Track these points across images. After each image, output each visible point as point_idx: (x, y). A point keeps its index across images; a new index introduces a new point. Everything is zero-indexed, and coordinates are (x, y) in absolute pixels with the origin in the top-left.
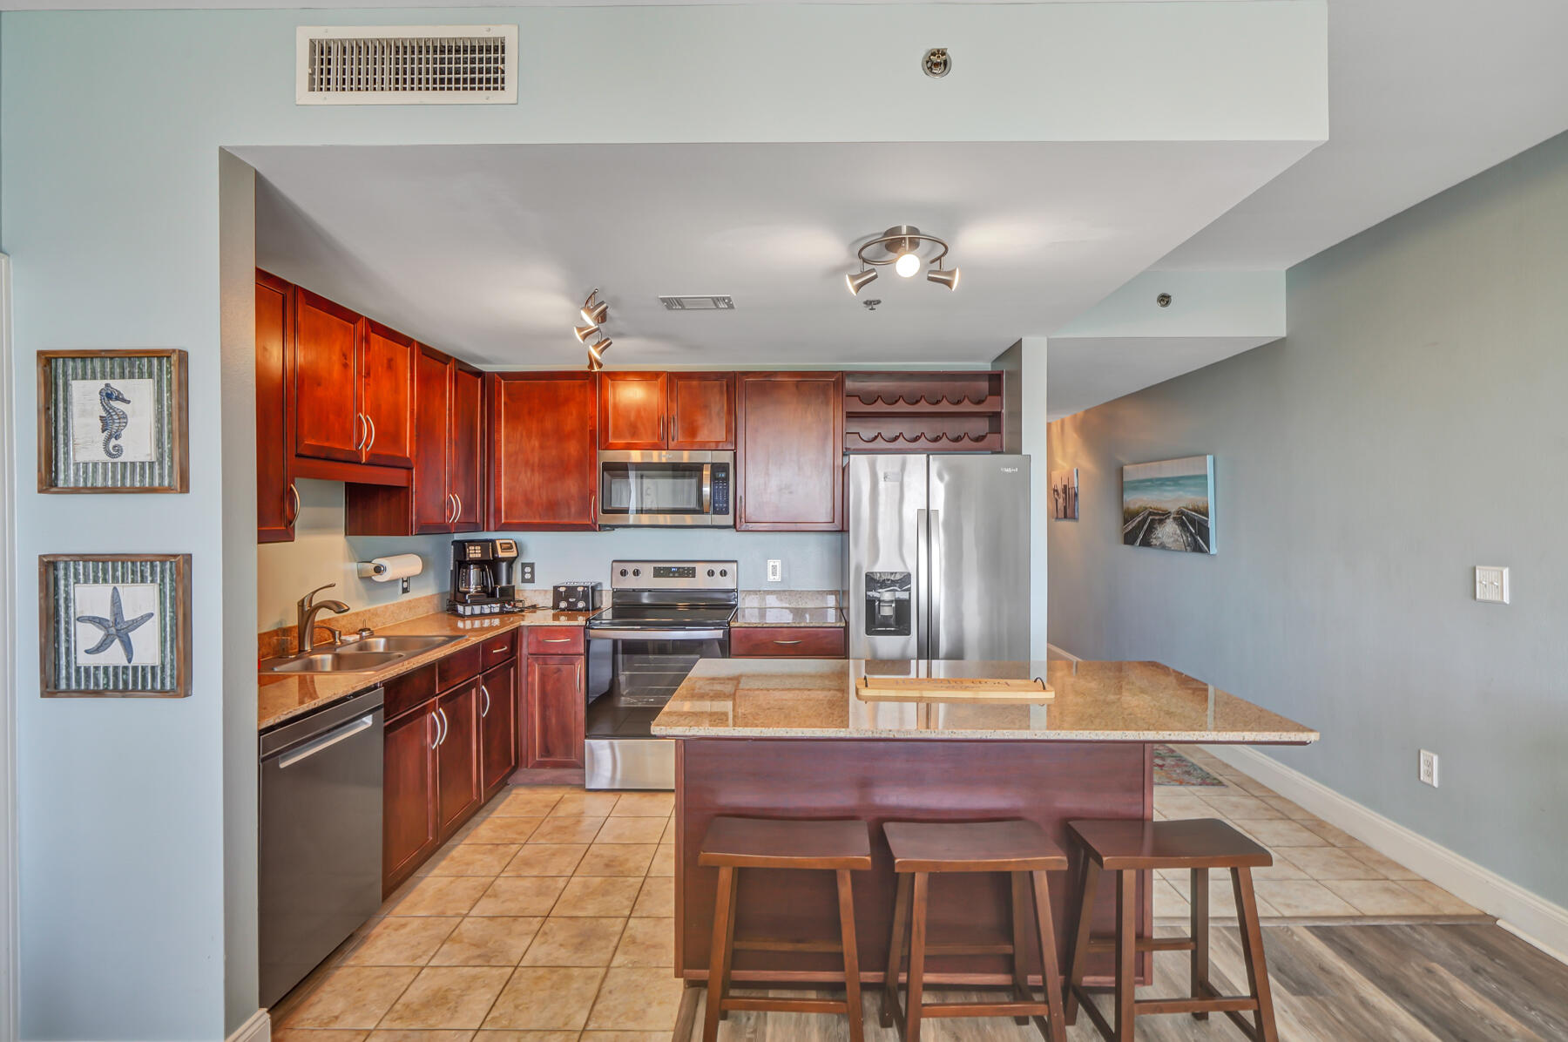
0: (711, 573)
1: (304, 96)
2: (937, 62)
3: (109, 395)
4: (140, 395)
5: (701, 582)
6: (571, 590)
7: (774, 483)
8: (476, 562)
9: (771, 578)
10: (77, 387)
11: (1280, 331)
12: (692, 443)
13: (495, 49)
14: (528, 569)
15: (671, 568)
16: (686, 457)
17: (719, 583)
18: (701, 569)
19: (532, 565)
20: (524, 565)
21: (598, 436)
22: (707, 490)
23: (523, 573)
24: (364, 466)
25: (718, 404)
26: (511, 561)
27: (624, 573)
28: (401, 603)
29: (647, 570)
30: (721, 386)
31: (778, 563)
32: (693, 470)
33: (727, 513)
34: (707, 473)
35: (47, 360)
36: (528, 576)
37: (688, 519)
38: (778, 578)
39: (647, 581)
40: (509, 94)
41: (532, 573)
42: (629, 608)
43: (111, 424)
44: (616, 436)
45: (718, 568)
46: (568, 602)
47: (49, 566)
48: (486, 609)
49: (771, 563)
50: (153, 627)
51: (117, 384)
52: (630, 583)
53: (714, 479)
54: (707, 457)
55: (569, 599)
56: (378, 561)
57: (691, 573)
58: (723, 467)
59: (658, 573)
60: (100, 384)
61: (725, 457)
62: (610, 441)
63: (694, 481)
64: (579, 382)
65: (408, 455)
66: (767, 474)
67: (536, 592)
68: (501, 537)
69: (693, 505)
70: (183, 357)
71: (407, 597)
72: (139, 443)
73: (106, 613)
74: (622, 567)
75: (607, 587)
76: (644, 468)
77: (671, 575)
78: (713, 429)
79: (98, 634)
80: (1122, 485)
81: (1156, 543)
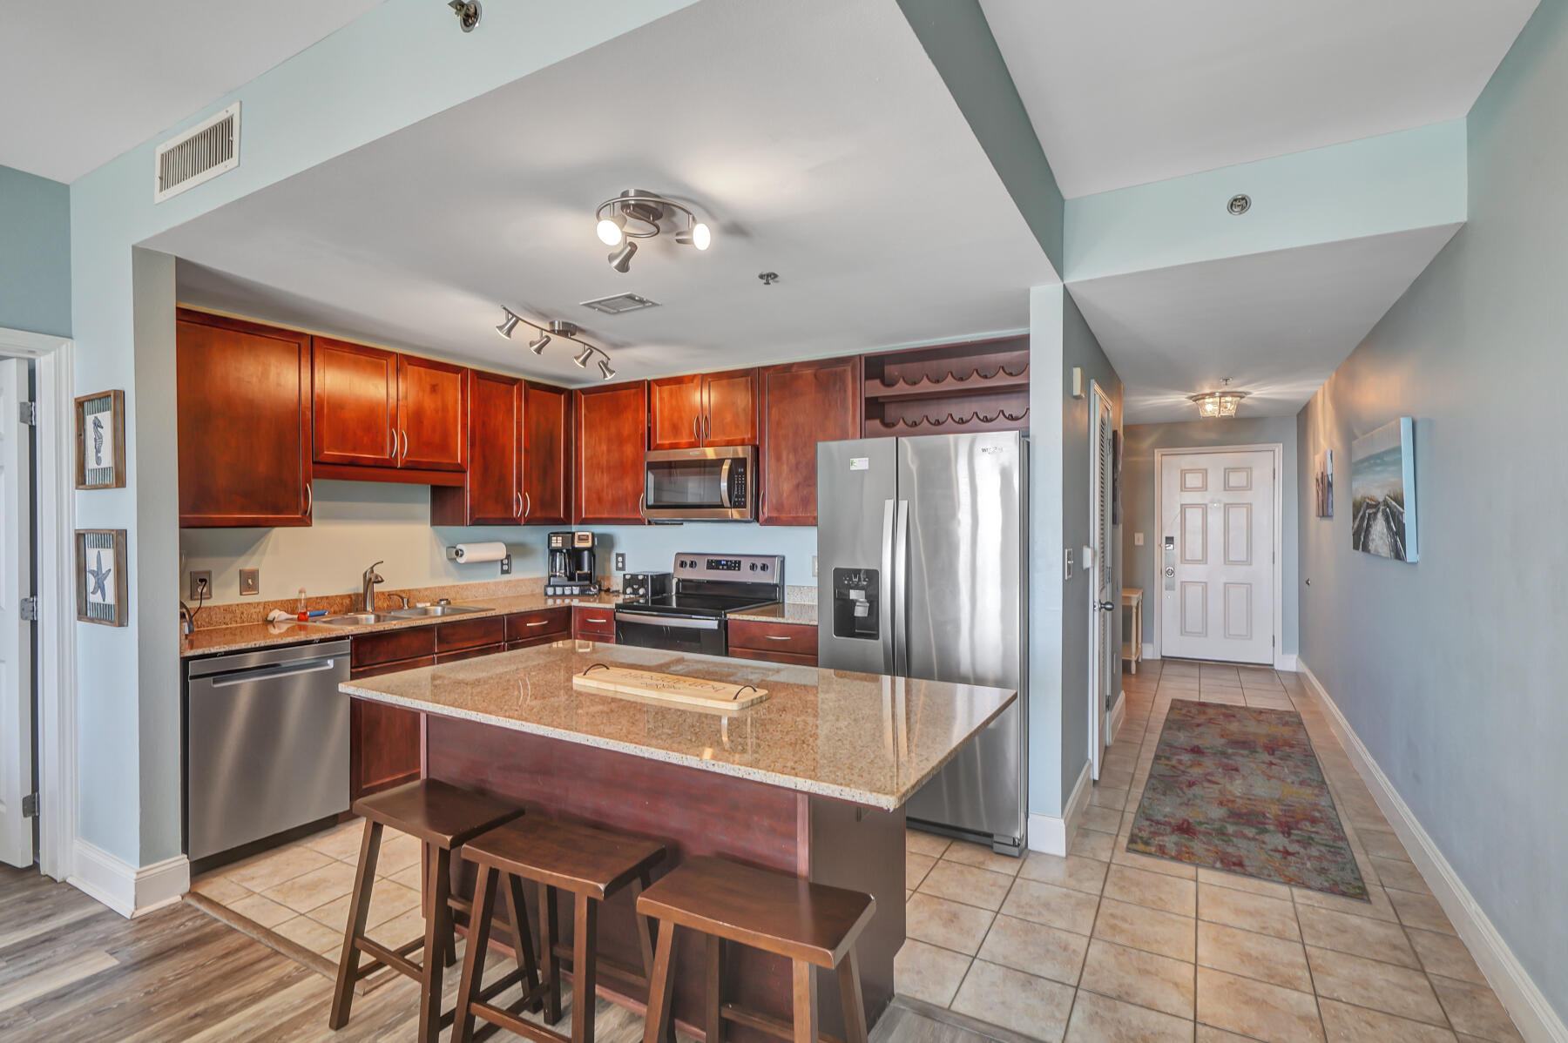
0: (753, 567)
3: (97, 425)
4: (107, 421)
5: (746, 576)
6: (635, 578)
8: (560, 550)
11: (1466, 217)
12: (722, 440)
14: (620, 559)
15: (721, 561)
16: (711, 453)
17: (761, 576)
18: (746, 564)
19: (623, 555)
20: (618, 555)
22: (724, 485)
23: (617, 562)
24: (401, 471)
26: (589, 551)
27: (684, 565)
28: (500, 582)
29: (702, 563)
30: (747, 381)
32: (716, 466)
33: (744, 506)
34: (726, 468)
35: (80, 404)
36: (620, 565)
39: (703, 573)
41: (623, 562)
43: (98, 442)
44: (662, 437)
45: (759, 563)
46: (633, 588)
47: (81, 537)
48: (567, 591)
50: (111, 579)
51: (99, 417)
52: (689, 575)
53: (734, 473)
54: (730, 452)
55: (633, 585)
56: (459, 547)
57: (736, 567)
58: (744, 461)
59: (711, 566)
60: (93, 418)
62: (658, 442)
63: (715, 478)
64: (633, 391)
65: (459, 461)
70: (118, 395)
71: (506, 577)
72: (106, 454)
73: (96, 568)
74: (683, 560)
75: (674, 578)
76: (676, 467)
77: (721, 567)
78: (739, 425)
79: (94, 583)
80: (1355, 468)
81: (1372, 547)
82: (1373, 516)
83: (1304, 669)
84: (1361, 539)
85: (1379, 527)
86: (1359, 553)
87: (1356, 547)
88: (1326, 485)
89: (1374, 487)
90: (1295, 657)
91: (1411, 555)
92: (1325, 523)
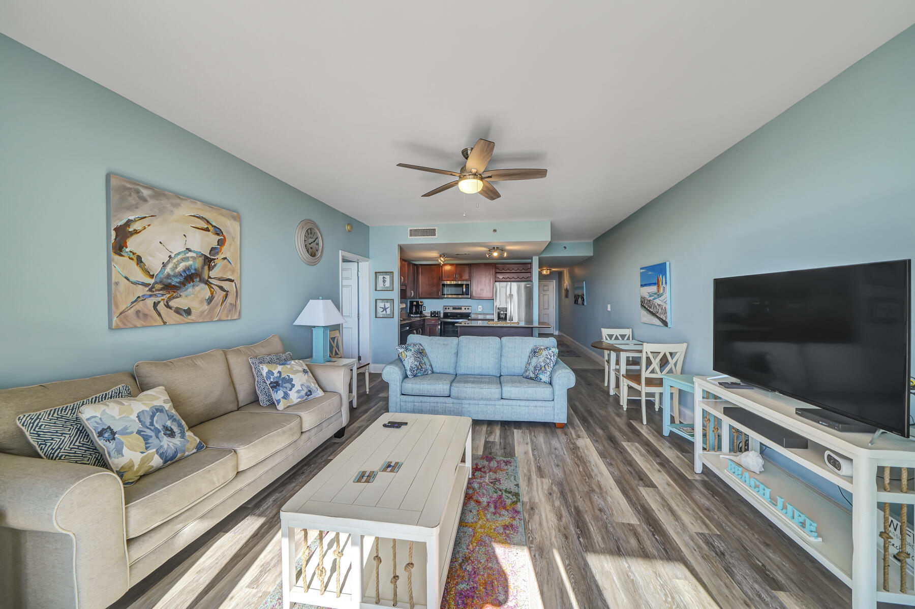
0: (465, 309)
1: (409, 237)
2: (495, 231)
3: (384, 278)
4: (388, 278)
5: (463, 311)
6: (435, 312)
7: (479, 288)
8: (415, 305)
9: (479, 310)
10: (380, 277)
11: (592, 255)
12: (461, 279)
13: (434, 230)
14: (425, 307)
15: (456, 308)
16: (460, 283)
17: (467, 311)
18: (463, 308)
20: (423, 307)
21: (441, 279)
22: (464, 290)
23: (423, 309)
25: (467, 271)
26: (422, 305)
27: (446, 309)
29: (451, 308)
30: (467, 266)
31: (481, 307)
32: (461, 285)
33: (468, 295)
34: (464, 286)
35: (376, 273)
36: (425, 309)
37: (460, 296)
38: (481, 310)
39: (451, 310)
40: (436, 237)
42: (446, 315)
43: (384, 281)
44: (445, 278)
45: (467, 308)
47: (376, 300)
48: (417, 316)
49: (479, 307)
50: (389, 309)
51: (385, 276)
52: (447, 311)
53: (466, 287)
54: (465, 283)
55: (434, 314)
57: (461, 309)
58: (468, 285)
59: (454, 309)
60: (382, 276)
61: (469, 283)
62: (443, 279)
63: (461, 288)
64: (436, 266)
65: (406, 283)
66: (478, 286)
67: (427, 312)
68: (420, 300)
69: (461, 293)
70: (393, 272)
72: (388, 284)
73: (383, 307)
74: (445, 308)
75: (442, 312)
76: (450, 285)
78: (466, 276)
79: (382, 310)
80: (574, 289)
81: (578, 303)
82: (579, 298)
83: (561, 334)
84: (576, 302)
85: (580, 300)
86: (576, 305)
87: (575, 303)
88: (567, 291)
89: (579, 292)
90: (557, 331)
91: (585, 304)
92: (567, 299)
